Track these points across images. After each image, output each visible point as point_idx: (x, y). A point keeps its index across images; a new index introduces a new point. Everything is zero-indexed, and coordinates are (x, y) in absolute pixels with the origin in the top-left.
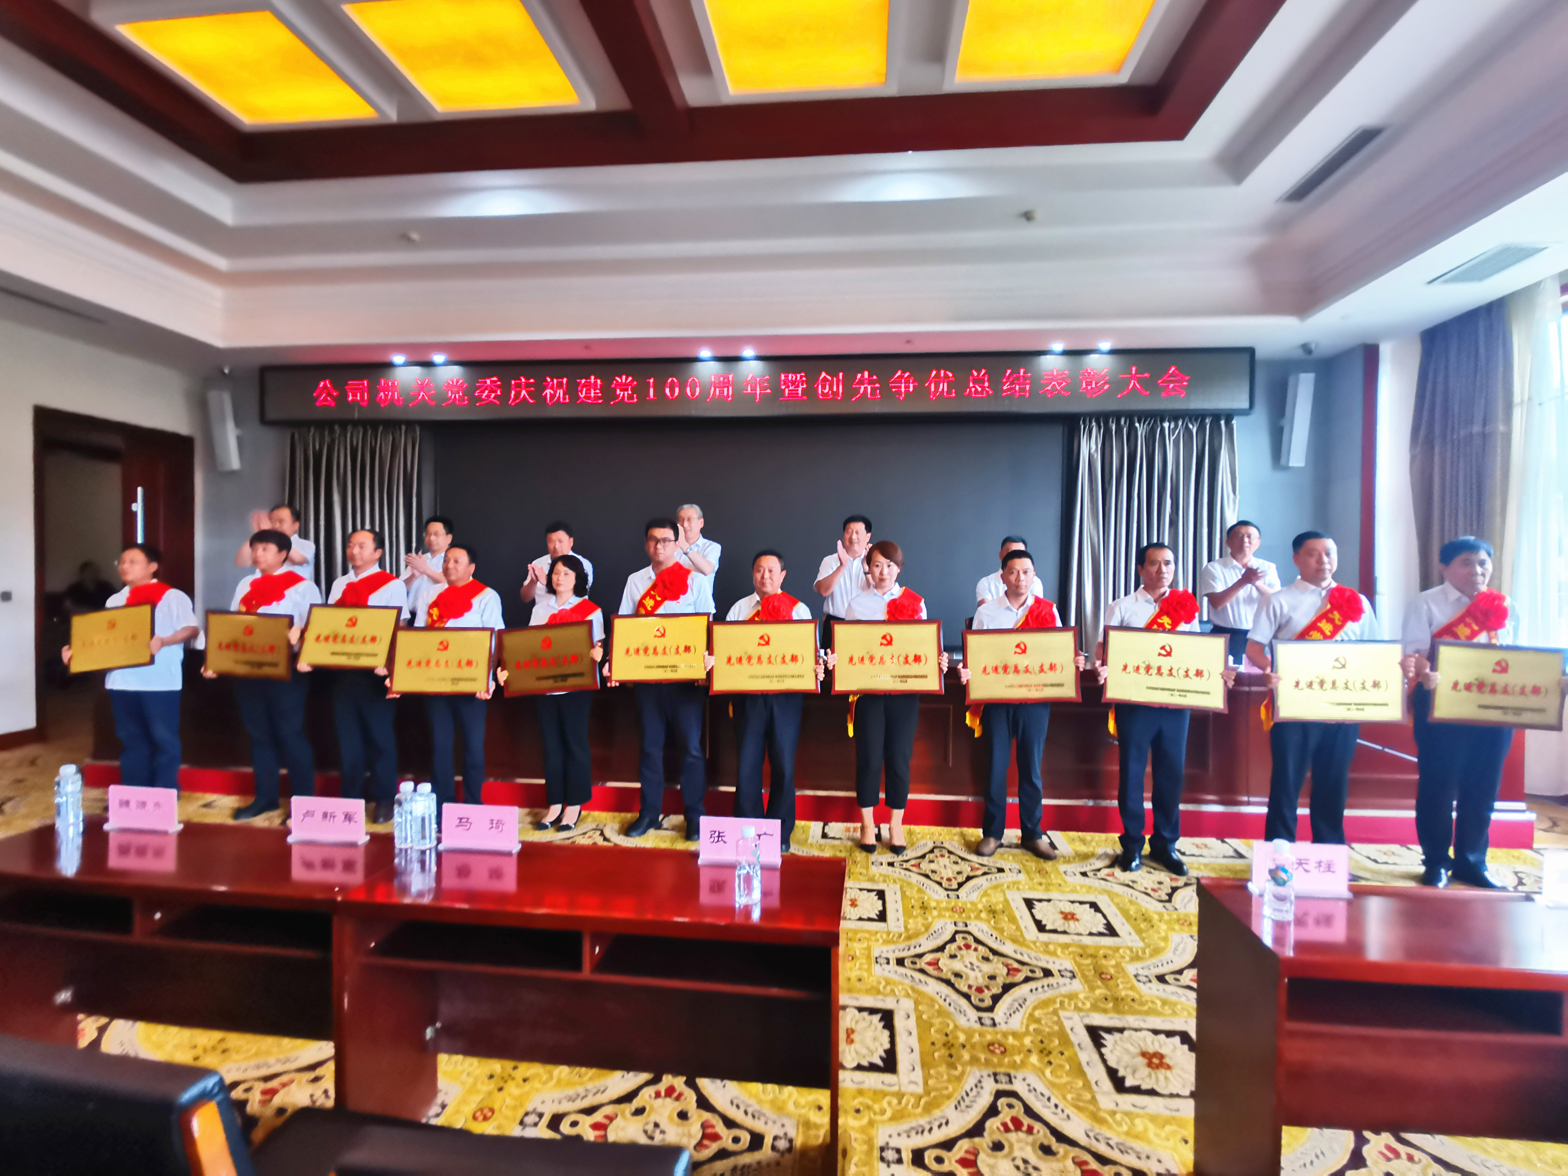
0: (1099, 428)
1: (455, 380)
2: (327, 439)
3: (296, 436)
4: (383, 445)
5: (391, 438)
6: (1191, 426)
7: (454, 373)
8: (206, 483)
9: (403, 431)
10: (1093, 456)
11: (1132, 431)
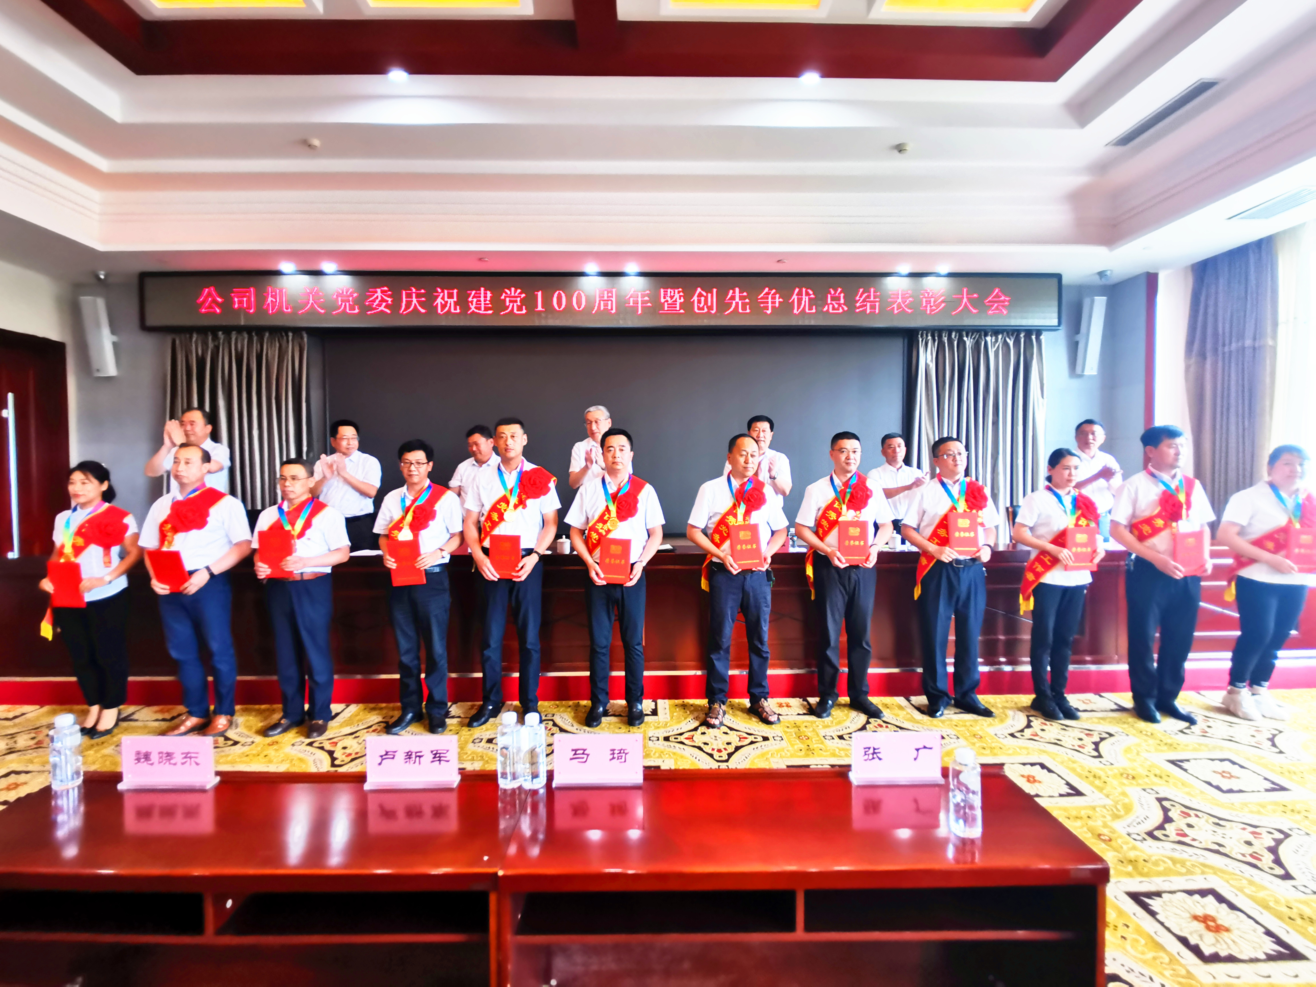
0: (934, 340)
1: (345, 289)
2: (211, 345)
3: (177, 342)
4: (269, 352)
5: (277, 345)
6: (1008, 340)
7: (345, 282)
8: (80, 388)
9: (290, 338)
10: (929, 366)
11: (961, 343)
